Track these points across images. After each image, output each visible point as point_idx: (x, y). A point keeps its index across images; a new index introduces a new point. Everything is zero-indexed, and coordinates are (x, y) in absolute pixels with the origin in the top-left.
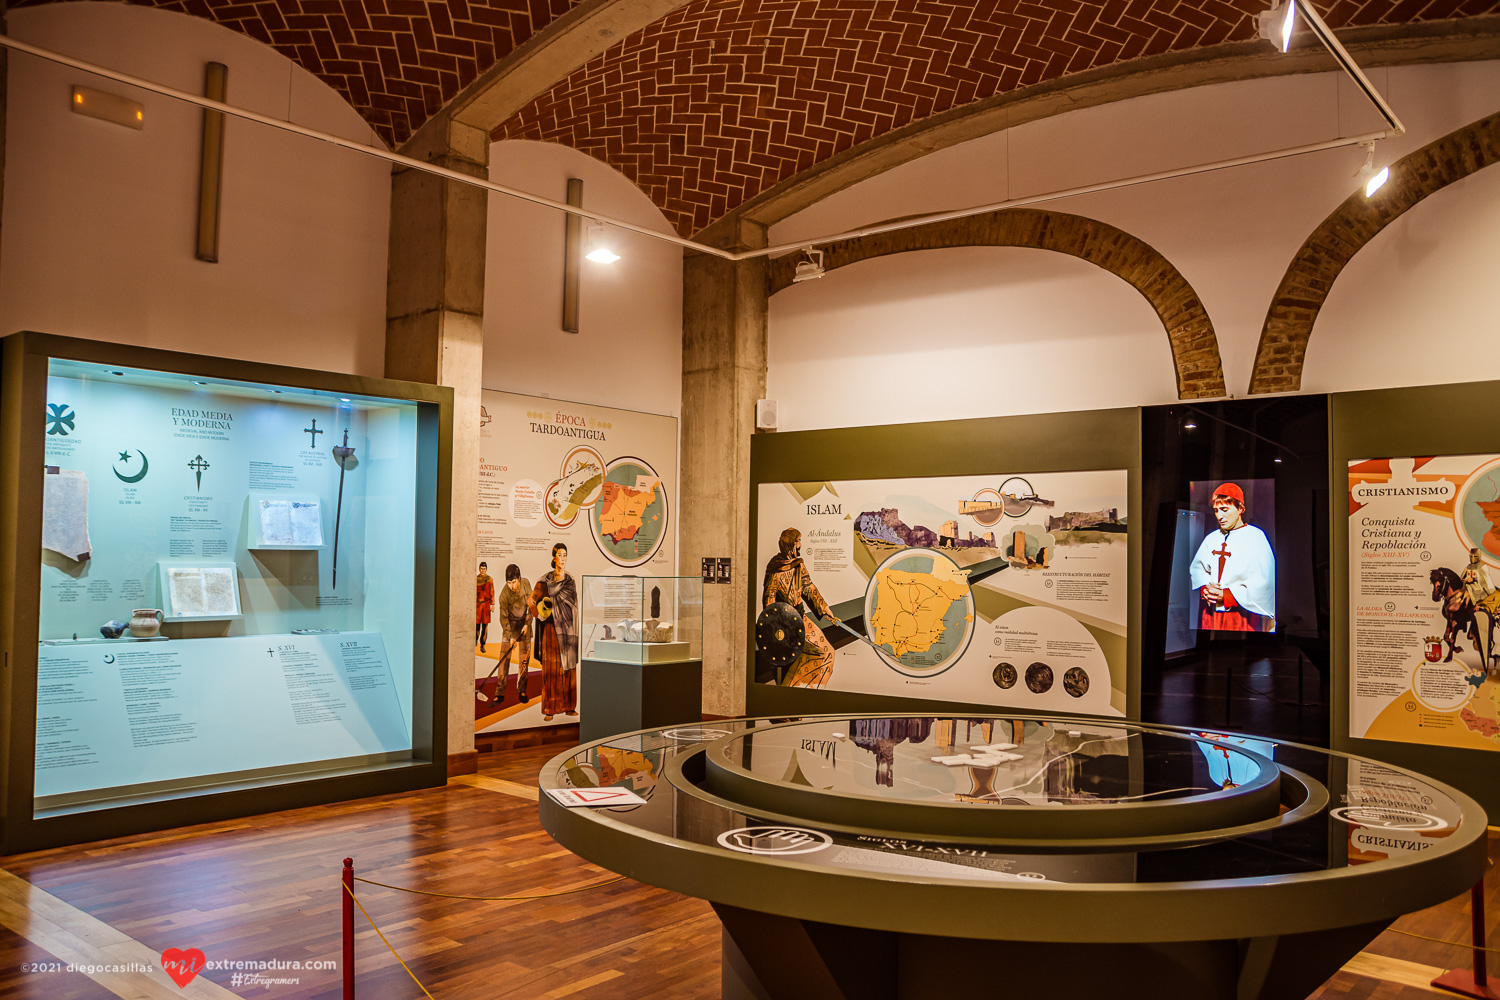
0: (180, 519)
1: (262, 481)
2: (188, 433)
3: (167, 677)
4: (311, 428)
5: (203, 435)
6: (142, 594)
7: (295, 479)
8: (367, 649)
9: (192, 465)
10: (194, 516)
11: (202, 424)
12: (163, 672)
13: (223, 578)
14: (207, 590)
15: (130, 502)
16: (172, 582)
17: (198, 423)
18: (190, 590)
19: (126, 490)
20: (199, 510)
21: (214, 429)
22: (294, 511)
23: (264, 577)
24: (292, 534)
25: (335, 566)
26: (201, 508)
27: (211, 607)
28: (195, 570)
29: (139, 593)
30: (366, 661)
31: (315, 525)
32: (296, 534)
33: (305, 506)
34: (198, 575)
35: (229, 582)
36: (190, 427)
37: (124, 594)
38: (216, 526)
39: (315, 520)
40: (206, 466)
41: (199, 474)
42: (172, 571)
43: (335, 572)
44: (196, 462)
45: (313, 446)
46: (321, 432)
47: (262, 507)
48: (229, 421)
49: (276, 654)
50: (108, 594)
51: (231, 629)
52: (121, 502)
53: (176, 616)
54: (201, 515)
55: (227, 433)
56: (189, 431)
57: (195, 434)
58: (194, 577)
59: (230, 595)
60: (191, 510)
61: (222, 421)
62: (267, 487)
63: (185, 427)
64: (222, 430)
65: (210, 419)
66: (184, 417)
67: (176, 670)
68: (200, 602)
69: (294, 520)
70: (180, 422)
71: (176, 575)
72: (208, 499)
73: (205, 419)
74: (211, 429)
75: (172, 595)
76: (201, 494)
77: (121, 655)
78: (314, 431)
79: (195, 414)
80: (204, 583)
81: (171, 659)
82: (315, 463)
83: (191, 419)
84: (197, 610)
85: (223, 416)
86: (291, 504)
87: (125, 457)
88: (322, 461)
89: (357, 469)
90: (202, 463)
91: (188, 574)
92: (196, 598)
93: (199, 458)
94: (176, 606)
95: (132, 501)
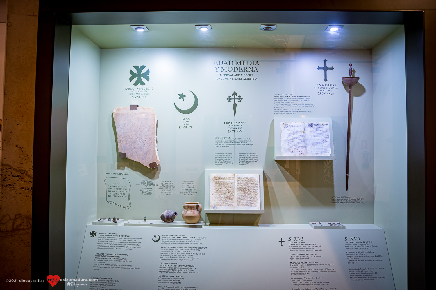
0: (221, 138)
1: (284, 108)
2: (226, 77)
3: (194, 256)
4: (323, 66)
5: (237, 77)
6: (195, 191)
7: (312, 105)
8: (370, 244)
9: (229, 99)
10: (232, 135)
11: (236, 69)
12: (192, 252)
13: (251, 181)
14: (239, 190)
15: (186, 128)
16: (212, 184)
17: (233, 69)
18: (225, 190)
19: (183, 119)
20: (235, 131)
21: (246, 73)
22: (308, 130)
23: (287, 181)
24: (305, 147)
25: (347, 172)
26: (237, 130)
27: (239, 203)
28: (230, 175)
29: (193, 191)
30: (367, 254)
31: (326, 140)
32: (309, 148)
33: (318, 125)
34: (233, 178)
35: (255, 184)
36: (228, 73)
37: (183, 191)
38: (248, 143)
39: (326, 136)
40: (240, 99)
41: (235, 106)
42: (213, 175)
43: (347, 177)
44: (233, 97)
45: (326, 80)
46: (332, 69)
47: (282, 128)
48: (257, 66)
49: (286, 244)
50: (172, 191)
51: (261, 219)
52: (180, 128)
53: (212, 209)
54: (238, 135)
55: (255, 75)
56: (227, 75)
57: (231, 77)
58: (229, 180)
59: (256, 194)
60: (229, 132)
61: (251, 66)
62: (288, 112)
63: (224, 73)
64: (251, 73)
65: (242, 66)
66: (223, 66)
67: (202, 251)
68: (232, 199)
69: (308, 136)
70: (220, 70)
71: (215, 178)
72: (242, 123)
73: (238, 66)
74: (243, 73)
75: (211, 193)
76: (236, 120)
77: (165, 236)
78: (326, 68)
79: (231, 63)
80: (236, 185)
81: (200, 242)
82: (328, 92)
83: (228, 67)
84: (228, 205)
85: (252, 63)
86: (307, 125)
87: (182, 96)
88: (334, 91)
89: (365, 96)
90: (237, 97)
91: (225, 178)
92: (229, 196)
93: (235, 94)
94: (213, 202)
95: (188, 126)
